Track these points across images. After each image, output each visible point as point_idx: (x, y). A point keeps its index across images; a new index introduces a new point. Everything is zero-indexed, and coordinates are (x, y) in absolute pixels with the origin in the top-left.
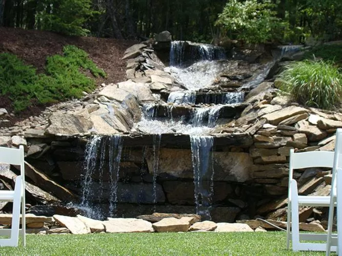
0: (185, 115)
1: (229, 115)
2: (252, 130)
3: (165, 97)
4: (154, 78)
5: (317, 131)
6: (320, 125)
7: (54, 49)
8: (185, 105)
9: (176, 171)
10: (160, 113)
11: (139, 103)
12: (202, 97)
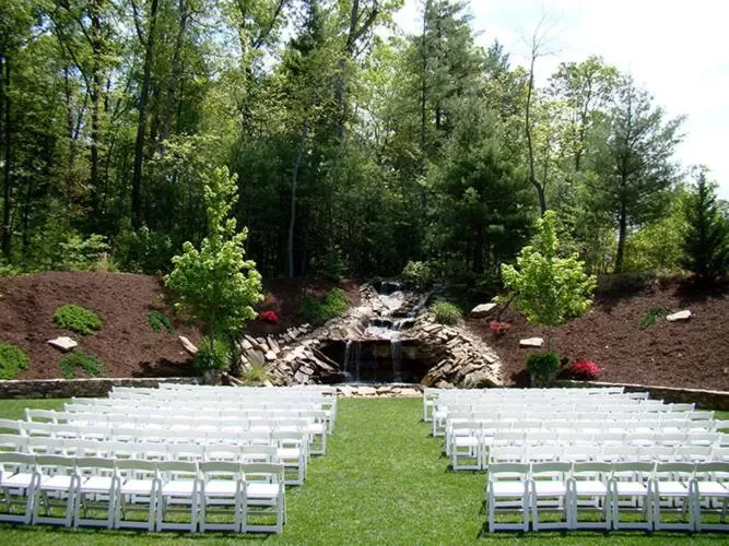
0: (388, 325)
1: (408, 325)
2: (417, 337)
3: (379, 314)
4: (374, 304)
5: (446, 337)
6: (447, 334)
7: (329, 290)
8: (388, 319)
9: (385, 355)
10: (378, 323)
11: (367, 317)
12: (396, 315)
